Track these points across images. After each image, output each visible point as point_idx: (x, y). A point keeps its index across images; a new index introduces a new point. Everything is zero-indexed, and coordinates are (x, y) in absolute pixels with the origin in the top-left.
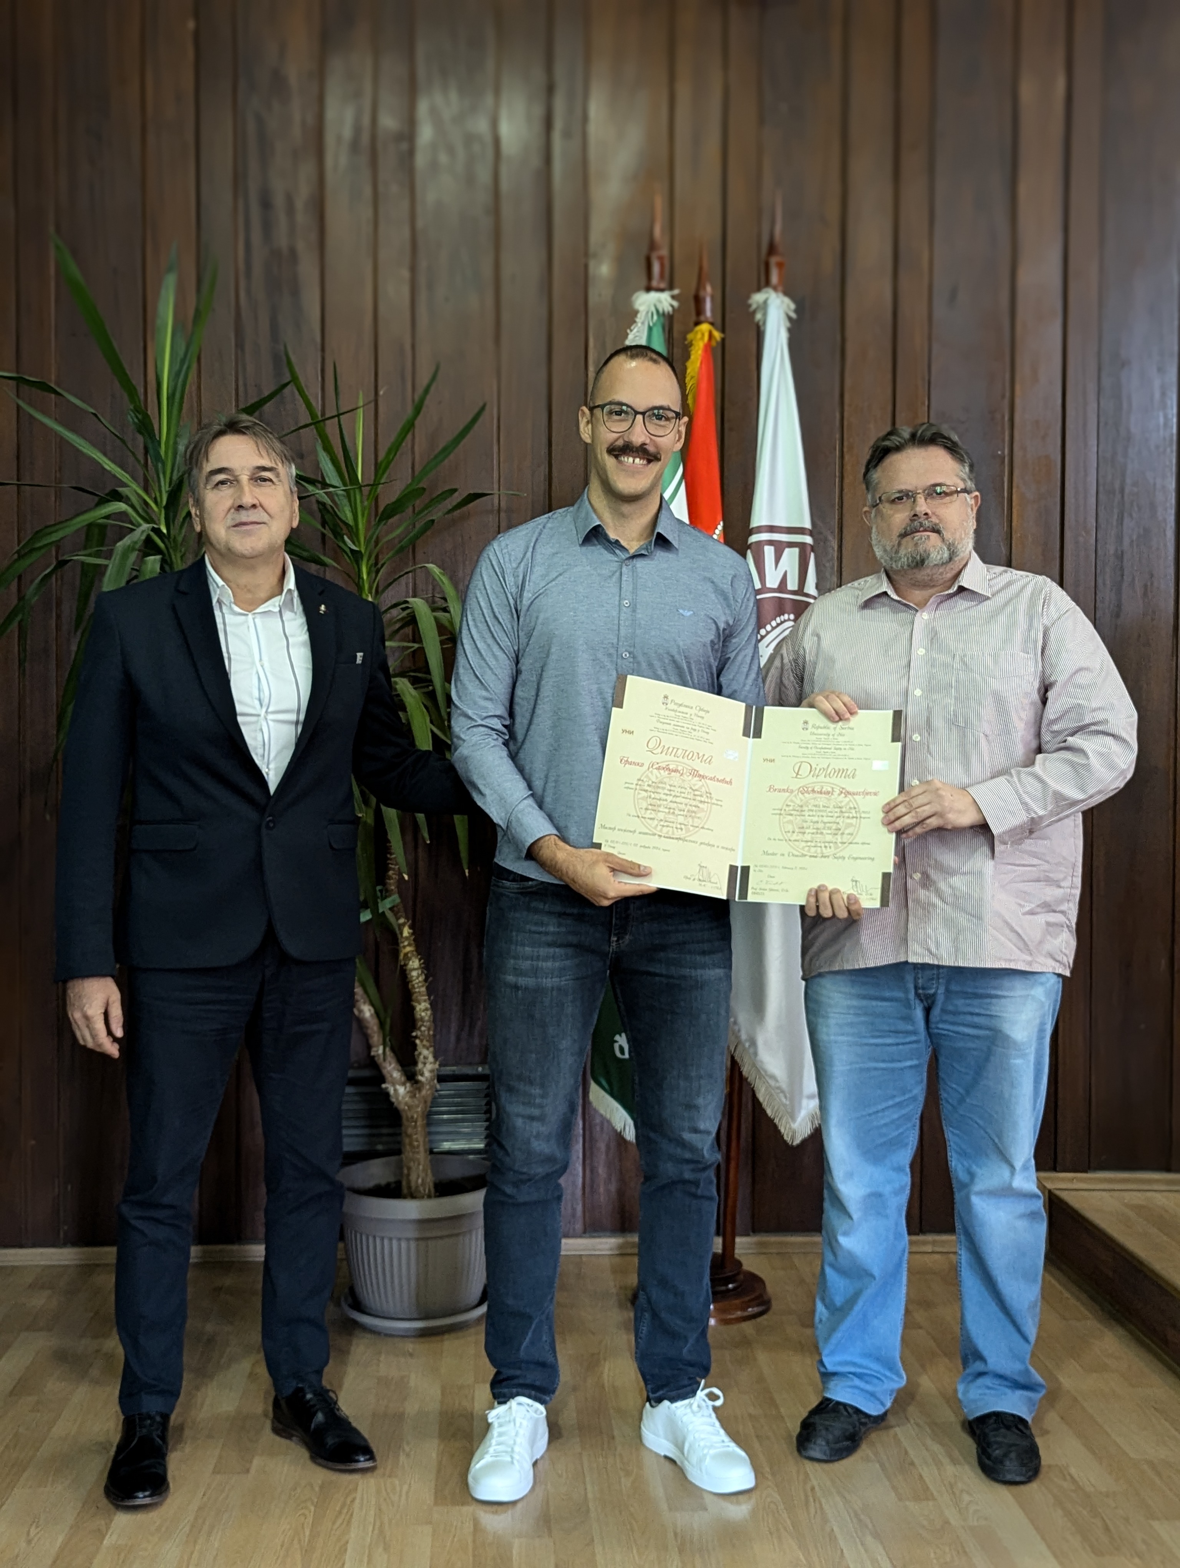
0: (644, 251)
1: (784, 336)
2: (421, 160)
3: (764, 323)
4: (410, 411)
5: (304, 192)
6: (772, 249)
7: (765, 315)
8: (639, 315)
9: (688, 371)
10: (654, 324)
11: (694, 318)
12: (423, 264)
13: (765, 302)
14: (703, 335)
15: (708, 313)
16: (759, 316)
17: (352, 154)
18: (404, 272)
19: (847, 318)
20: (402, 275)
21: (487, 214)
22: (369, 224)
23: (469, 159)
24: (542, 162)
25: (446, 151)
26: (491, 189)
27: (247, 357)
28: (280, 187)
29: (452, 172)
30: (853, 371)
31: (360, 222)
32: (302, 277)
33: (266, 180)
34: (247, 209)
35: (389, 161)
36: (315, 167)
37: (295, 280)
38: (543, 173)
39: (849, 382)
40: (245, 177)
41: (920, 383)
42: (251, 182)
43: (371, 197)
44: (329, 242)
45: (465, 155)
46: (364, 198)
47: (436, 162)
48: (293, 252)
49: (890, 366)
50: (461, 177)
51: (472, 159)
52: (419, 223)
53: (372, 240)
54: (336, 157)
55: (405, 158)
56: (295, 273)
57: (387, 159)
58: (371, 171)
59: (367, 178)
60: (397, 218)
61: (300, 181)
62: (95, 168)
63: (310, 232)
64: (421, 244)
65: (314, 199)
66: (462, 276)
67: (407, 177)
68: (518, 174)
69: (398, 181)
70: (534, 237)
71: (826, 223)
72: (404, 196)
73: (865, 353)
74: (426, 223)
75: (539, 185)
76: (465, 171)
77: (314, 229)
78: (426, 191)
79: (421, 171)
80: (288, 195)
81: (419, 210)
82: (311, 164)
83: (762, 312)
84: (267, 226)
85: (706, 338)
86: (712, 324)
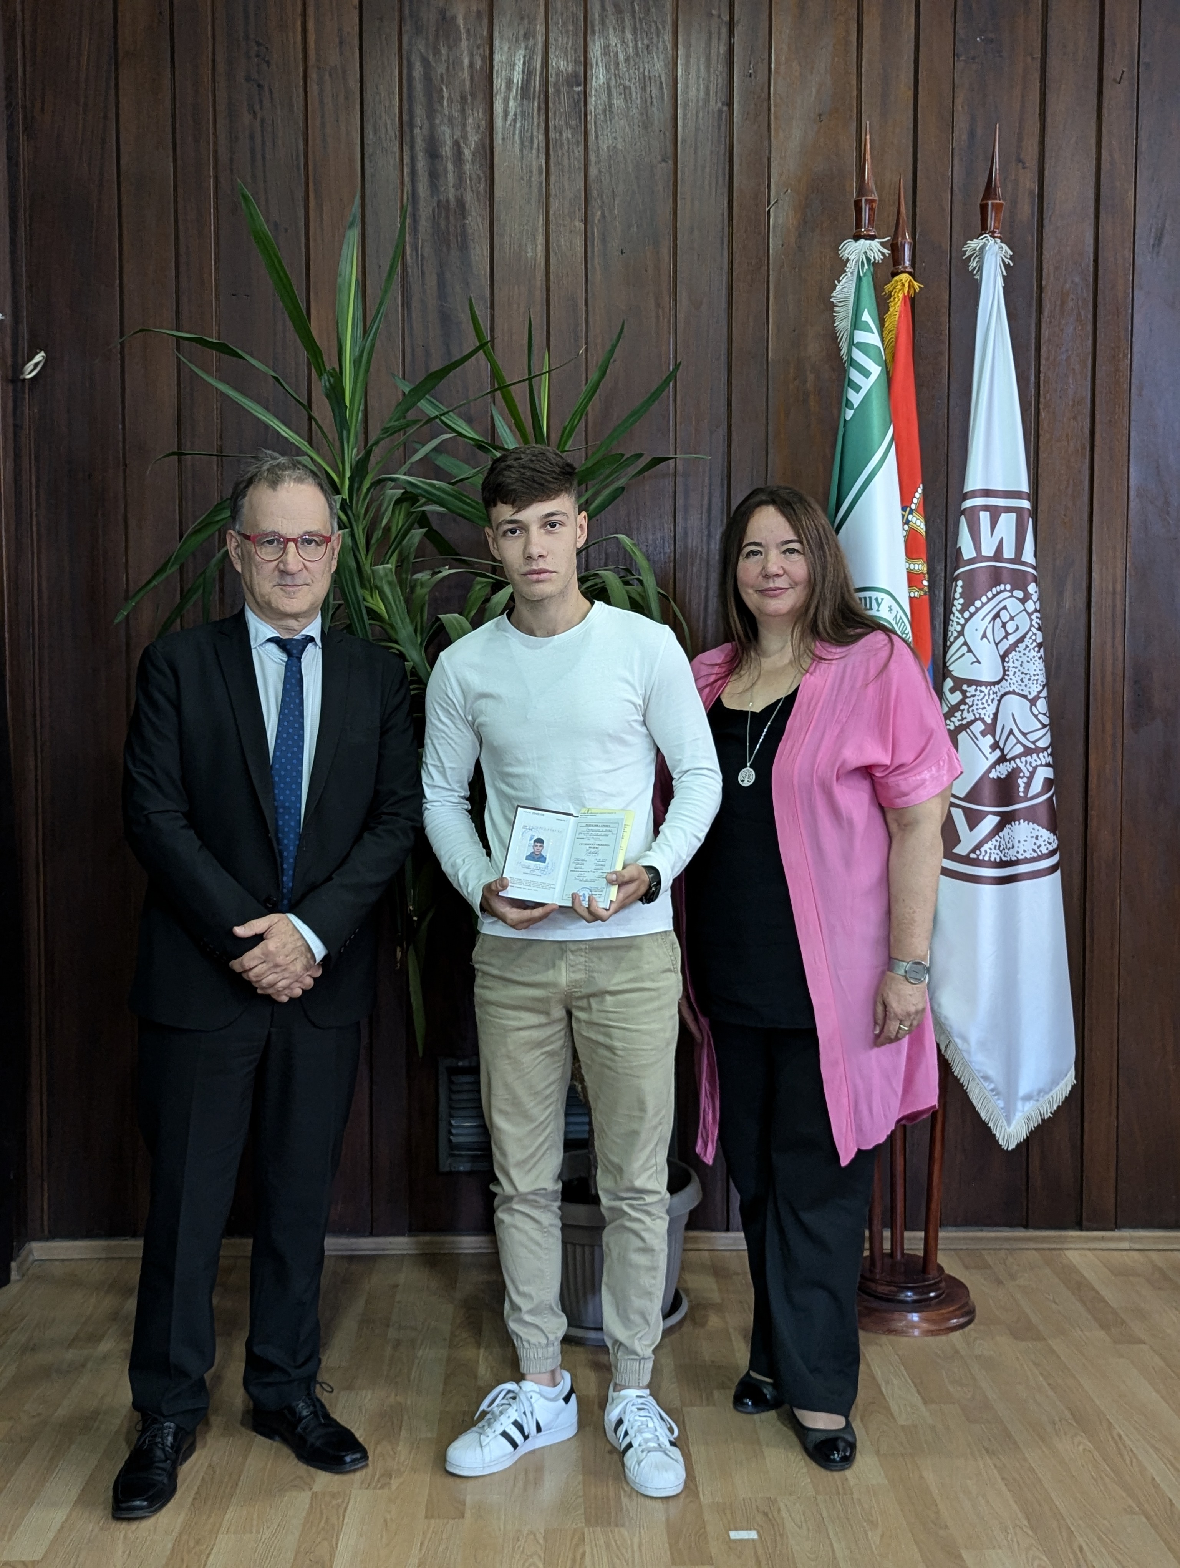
1: (1000, 284)
3: (980, 270)
5: (473, 140)
6: (989, 191)
7: (981, 262)
8: (847, 265)
9: (887, 324)
10: (864, 273)
12: (596, 215)
13: (982, 249)
14: (903, 285)
15: (907, 263)
16: (974, 264)
17: (522, 98)
18: (577, 224)
19: (1045, 266)
20: (575, 226)
21: (664, 160)
22: (540, 173)
23: (646, 101)
24: (723, 104)
25: (621, 94)
26: (667, 134)
27: (414, 316)
28: (447, 136)
29: (627, 116)
30: (1051, 322)
31: (531, 172)
32: (470, 231)
33: (432, 128)
34: (413, 159)
35: (561, 106)
36: (484, 113)
37: (464, 233)
38: (724, 115)
39: (1045, 333)
40: (412, 125)
41: (1122, 334)
42: (417, 131)
43: (543, 144)
44: (497, 193)
45: (641, 98)
46: (535, 145)
47: (611, 105)
48: (461, 203)
49: (1090, 316)
50: (636, 121)
51: (649, 100)
52: (593, 171)
53: (544, 189)
54: (506, 101)
55: (579, 101)
56: (464, 226)
57: (560, 103)
58: (543, 117)
59: (538, 124)
60: (570, 166)
61: (469, 129)
62: (255, 117)
63: (479, 183)
64: (595, 193)
65: (484, 147)
66: (638, 227)
67: (581, 123)
68: (697, 117)
69: (571, 127)
70: (714, 184)
71: (1023, 163)
72: (578, 143)
73: (1063, 303)
74: (600, 172)
75: (719, 128)
76: (642, 114)
77: (483, 179)
78: (600, 137)
79: (595, 116)
80: (456, 144)
81: (592, 158)
82: (480, 110)
83: (977, 259)
84: (434, 176)
85: (906, 289)
86: (910, 273)
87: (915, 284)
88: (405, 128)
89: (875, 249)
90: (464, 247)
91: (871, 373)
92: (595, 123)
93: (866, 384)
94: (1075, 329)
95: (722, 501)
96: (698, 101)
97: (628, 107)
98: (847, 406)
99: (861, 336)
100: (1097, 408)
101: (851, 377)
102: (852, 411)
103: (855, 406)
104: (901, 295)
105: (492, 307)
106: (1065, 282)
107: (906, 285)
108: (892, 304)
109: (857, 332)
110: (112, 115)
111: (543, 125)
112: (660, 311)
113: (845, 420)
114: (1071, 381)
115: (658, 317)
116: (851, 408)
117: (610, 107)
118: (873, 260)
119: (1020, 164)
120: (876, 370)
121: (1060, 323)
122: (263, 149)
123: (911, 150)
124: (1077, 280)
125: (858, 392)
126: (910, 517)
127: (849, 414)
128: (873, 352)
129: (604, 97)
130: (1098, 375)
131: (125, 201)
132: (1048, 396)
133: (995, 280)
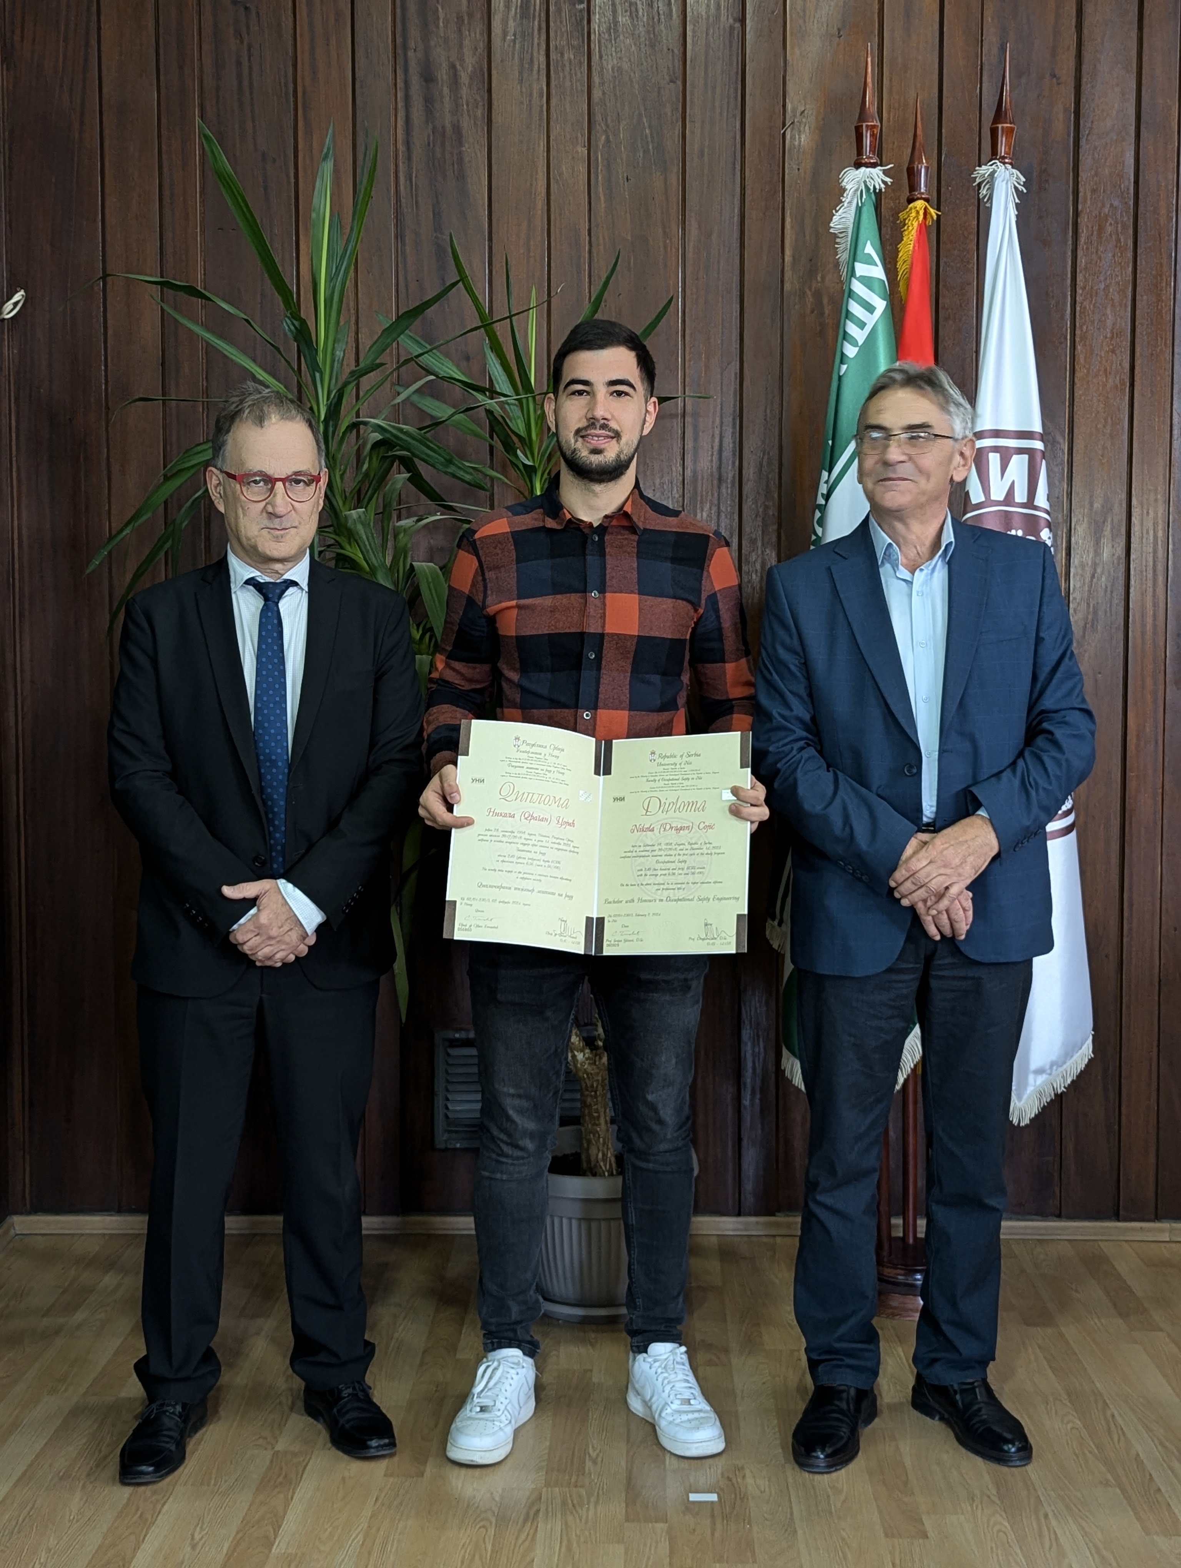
0: (853, 122)
1: (1013, 213)
3: (991, 198)
4: (587, 307)
5: (470, 62)
6: (999, 115)
7: (991, 189)
8: (846, 194)
9: (900, 255)
10: (864, 204)
11: (906, 193)
12: (601, 139)
13: (992, 175)
14: (918, 212)
15: (923, 190)
16: (983, 191)
17: (522, 18)
18: (579, 149)
19: (1081, 189)
20: (577, 152)
21: (672, 81)
22: (541, 96)
23: (653, 19)
24: (735, 20)
25: (626, 11)
26: (676, 51)
27: (408, 249)
28: (443, 58)
29: (633, 34)
30: (1087, 248)
31: (531, 95)
32: (467, 159)
33: (427, 50)
34: (406, 83)
35: (562, 25)
36: (482, 34)
37: (461, 160)
38: (736, 32)
39: (1082, 262)
40: (405, 47)
41: (1165, 261)
42: (411, 54)
43: (543, 66)
44: (497, 118)
45: (648, 15)
46: (536, 67)
47: (616, 23)
48: (457, 129)
49: (1130, 243)
50: (643, 39)
51: (656, 18)
52: (597, 94)
53: (545, 113)
54: (505, 21)
55: (582, 19)
56: (460, 153)
57: (561, 22)
58: (544, 37)
59: (539, 45)
60: (572, 89)
61: (465, 50)
62: (242, 42)
63: (477, 107)
64: (598, 117)
65: (481, 70)
66: (644, 152)
67: (583, 42)
68: (707, 34)
69: (573, 47)
70: (725, 106)
71: (1058, 79)
72: (581, 63)
73: (1101, 229)
74: (604, 93)
75: (731, 47)
76: (648, 32)
77: (481, 104)
78: (605, 57)
79: (599, 34)
80: (453, 67)
81: (596, 79)
82: (478, 31)
83: (987, 187)
84: (429, 101)
85: (921, 217)
86: (927, 200)
87: (933, 212)
88: (399, 49)
89: (875, 177)
90: (461, 177)
91: (875, 307)
92: (599, 42)
93: (870, 320)
94: (1114, 256)
95: (734, 442)
96: (708, 18)
97: (634, 26)
99: (862, 269)
100: (1137, 341)
103: (859, 344)
104: (916, 224)
105: (490, 239)
106: (1103, 206)
107: (922, 213)
108: (906, 233)
109: (857, 264)
110: (94, 43)
111: (544, 46)
112: (668, 241)
114: (1109, 311)
115: (665, 247)
116: (854, 345)
117: (615, 25)
118: (872, 189)
119: (1055, 80)
120: (880, 304)
121: (1097, 250)
122: (250, 74)
123: (937, 66)
124: (1116, 203)
125: (861, 329)
129: (609, 14)
130: (1139, 305)
131: (106, 132)
132: (1085, 327)
133: (1006, 208)
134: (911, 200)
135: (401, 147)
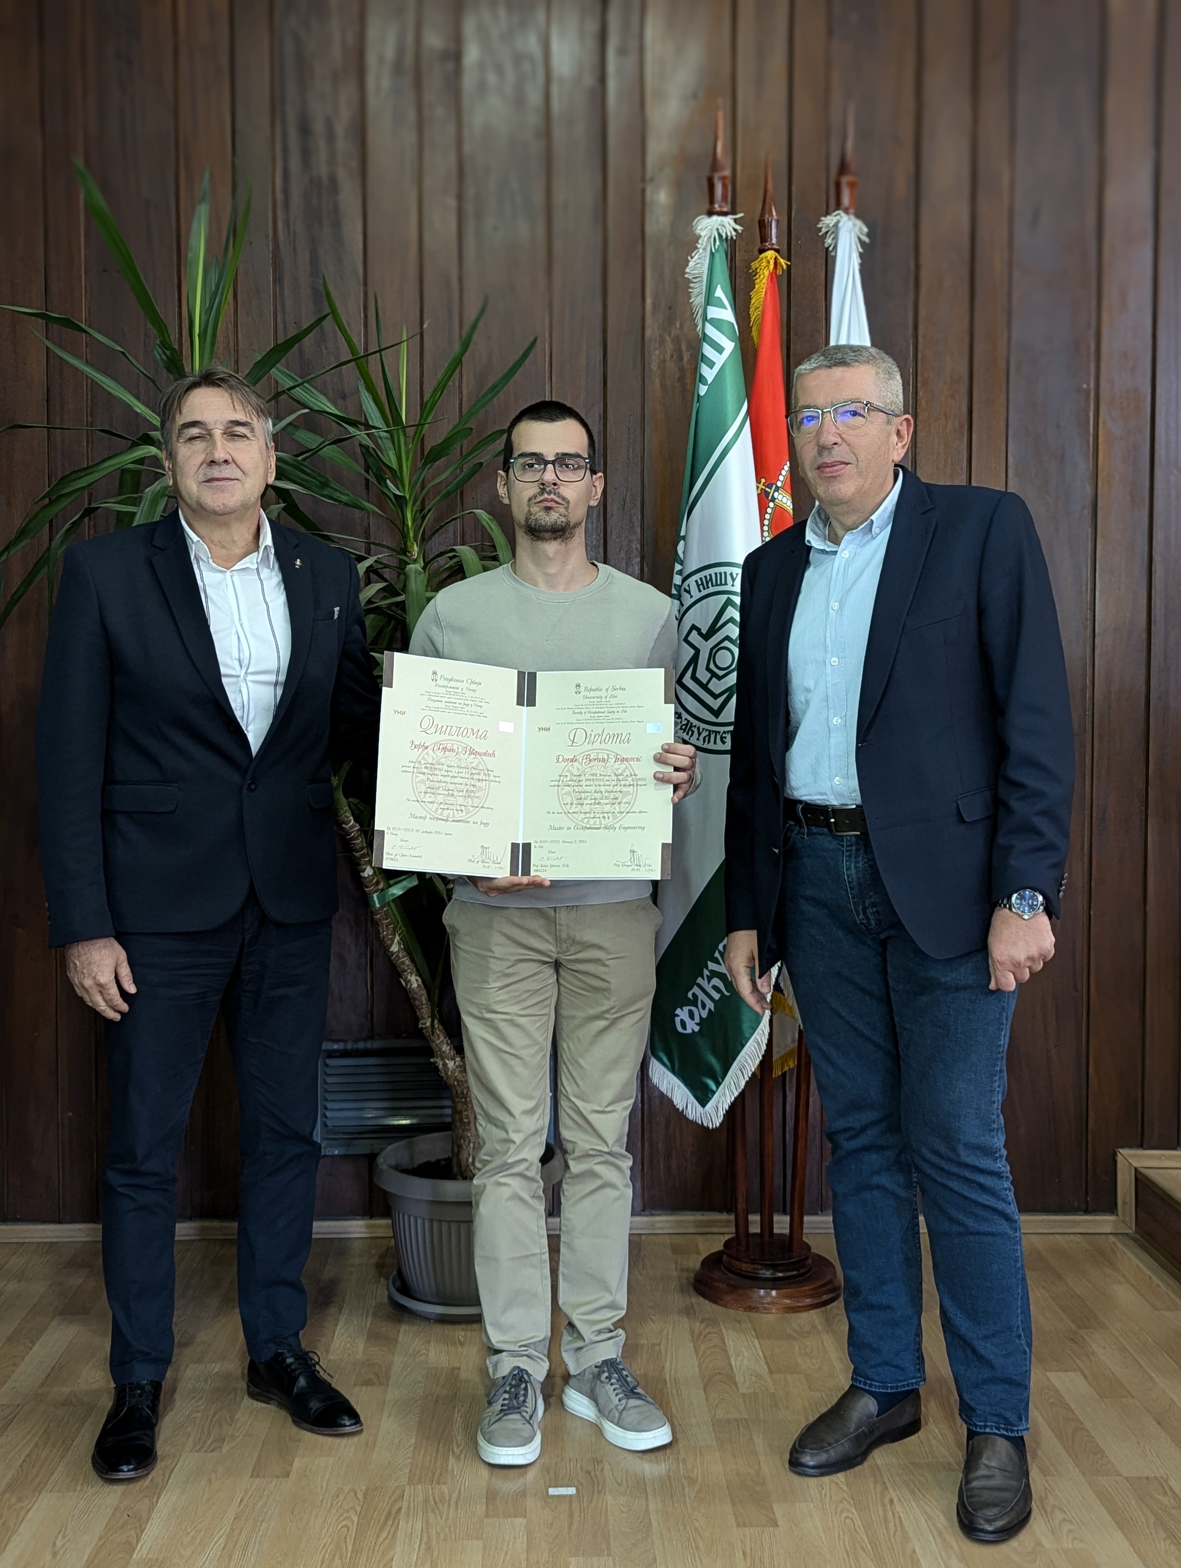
0: (706, 173)
1: (856, 261)
2: (468, 81)
3: (835, 247)
4: (457, 348)
5: (345, 116)
6: (843, 168)
7: (836, 239)
8: (700, 241)
9: (753, 301)
10: (717, 250)
11: (758, 245)
12: (470, 192)
13: (836, 225)
14: (769, 262)
15: (774, 241)
16: (829, 241)
17: (395, 75)
18: (450, 201)
19: (922, 244)
20: (448, 203)
21: (537, 139)
22: (413, 151)
24: (595, 81)
25: (494, 70)
26: (541, 108)
27: (286, 290)
28: (319, 111)
29: (501, 93)
30: (928, 301)
31: (403, 149)
32: (342, 208)
33: (304, 104)
34: (285, 135)
35: (434, 82)
36: (356, 90)
37: (336, 210)
38: (597, 92)
39: (923, 312)
40: (283, 101)
41: (1000, 312)
42: (289, 108)
43: (415, 122)
44: (371, 170)
45: (514, 74)
46: (408, 122)
47: (484, 81)
48: (333, 180)
49: (967, 295)
50: (509, 98)
51: (522, 77)
52: (467, 148)
53: (417, 165)
54: (379, 77)
55: (451, 78)
56: (336, 202)
57: (432, 79)
58: (415, 93)
59: (411, 101)
61: (340, 104)
62: (125, 93)
63: (352, 159)
64: (468, 170)
65: (356, 123)
66: (512, 203)
68: (570, 94)
69: (443, 104)
70: (588, 161)
71: (899, 141)
72: (451, 119)
73: (940, 282)
74: (474, 148)
75: (594, 105)
76: (515, 91)
77: (355, 156)
78: (474, 113)
79: (468, 92)
80: (329, 120)
81: (466, 133)
82: (352, 87)
83: (833, 236)
84: (306, 153)
85: (772, 266)
86: (777, 251)
87: (783, 262)
88: (276, 105)
89: (727, 225)
90: (337, 224)
91: (724, 349)
92: (468, 99)
93: (719, 360)
94: (952, 307)
96: (572, 79)
97: (502, 84)
98: (700, 381)
99: (714, 312)
100: (975, 386)
101: (705, 353)
102: (707, 387)
103: (709, 382)
104: (766, 273)
105: (365, 283)
106: (942, 261)
107: (772, 262)
108: (758, 281)
109: (710, 308)
111: (415, 101)
112: (535, 289)
113: (699, 395)
114: (948, 359)
115: (532, 293)
116: (705, 383)
117: (484, 84)
118: (724, 236)
119: (896, 142)
120: (729, 346)
121: (937, 302)
122: (133, 124)
123: (786, 128)
124: (954, 258)
125: (711, 368)
126: (776, 494)
127: (703, 390)
128: (726, 328)
129: (479, 73)
130: (976, 354)
132: (926, 374)
133: (850, 257)
134: (762, 251)
135: (279, 196)
